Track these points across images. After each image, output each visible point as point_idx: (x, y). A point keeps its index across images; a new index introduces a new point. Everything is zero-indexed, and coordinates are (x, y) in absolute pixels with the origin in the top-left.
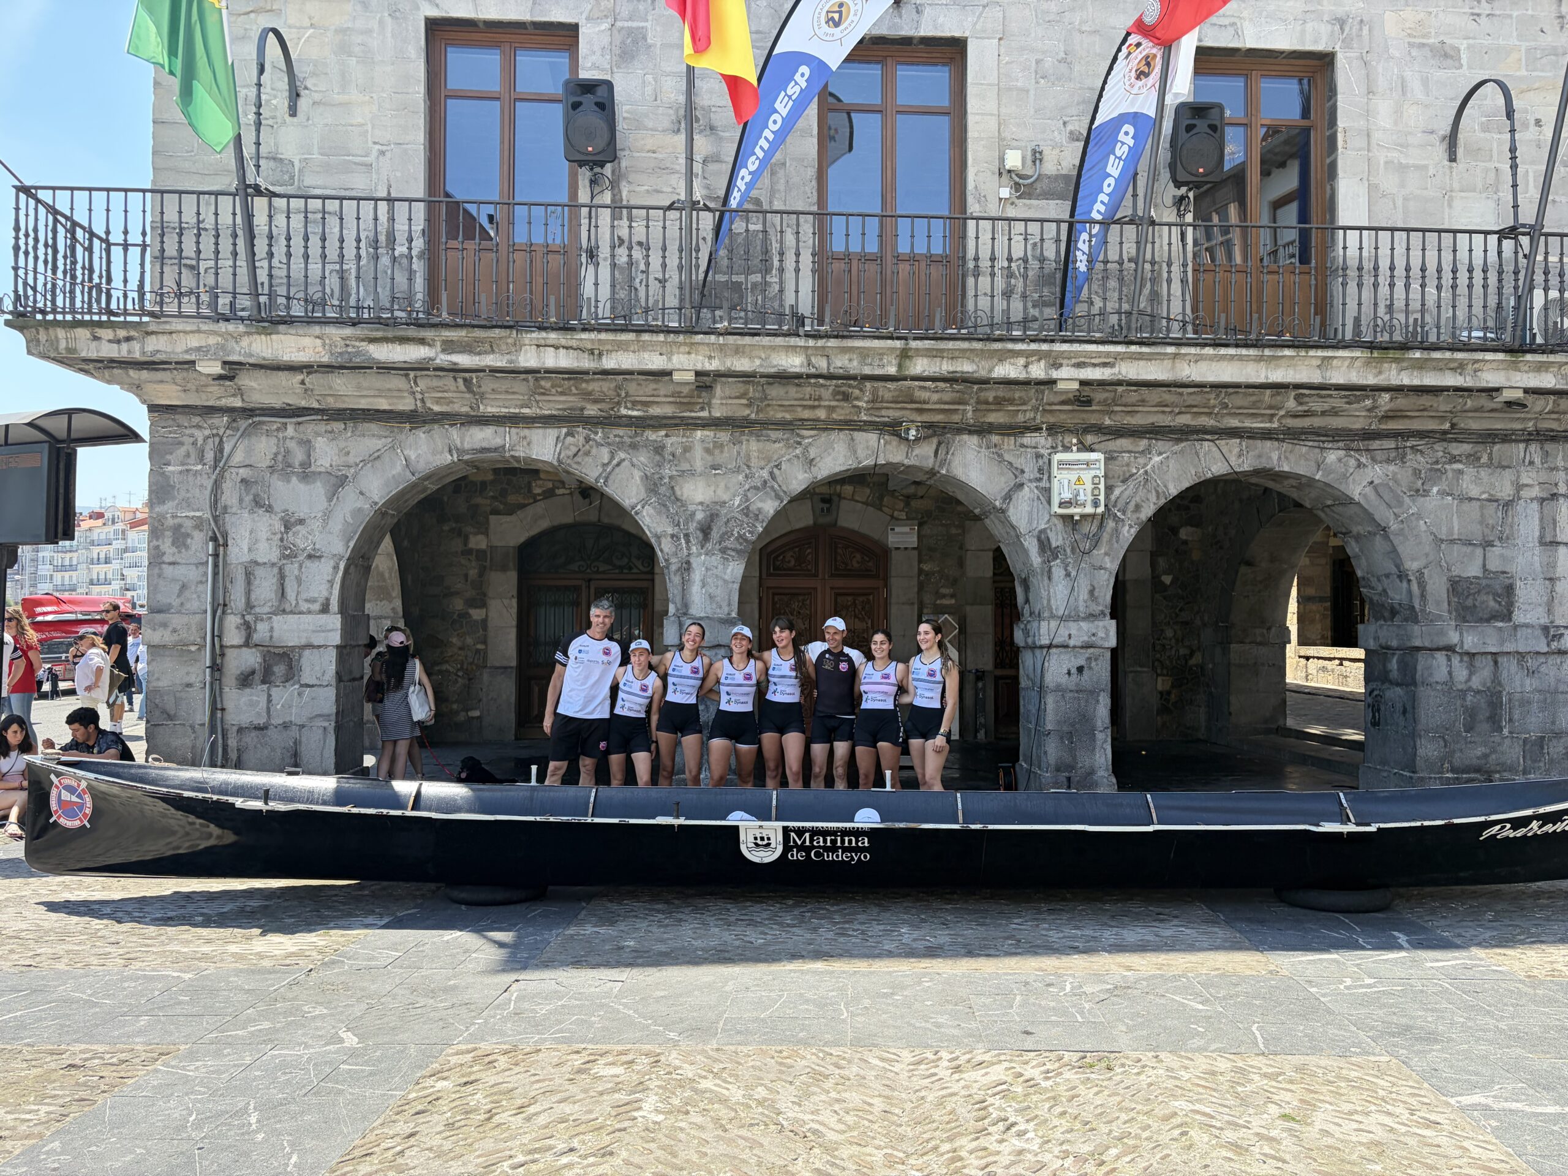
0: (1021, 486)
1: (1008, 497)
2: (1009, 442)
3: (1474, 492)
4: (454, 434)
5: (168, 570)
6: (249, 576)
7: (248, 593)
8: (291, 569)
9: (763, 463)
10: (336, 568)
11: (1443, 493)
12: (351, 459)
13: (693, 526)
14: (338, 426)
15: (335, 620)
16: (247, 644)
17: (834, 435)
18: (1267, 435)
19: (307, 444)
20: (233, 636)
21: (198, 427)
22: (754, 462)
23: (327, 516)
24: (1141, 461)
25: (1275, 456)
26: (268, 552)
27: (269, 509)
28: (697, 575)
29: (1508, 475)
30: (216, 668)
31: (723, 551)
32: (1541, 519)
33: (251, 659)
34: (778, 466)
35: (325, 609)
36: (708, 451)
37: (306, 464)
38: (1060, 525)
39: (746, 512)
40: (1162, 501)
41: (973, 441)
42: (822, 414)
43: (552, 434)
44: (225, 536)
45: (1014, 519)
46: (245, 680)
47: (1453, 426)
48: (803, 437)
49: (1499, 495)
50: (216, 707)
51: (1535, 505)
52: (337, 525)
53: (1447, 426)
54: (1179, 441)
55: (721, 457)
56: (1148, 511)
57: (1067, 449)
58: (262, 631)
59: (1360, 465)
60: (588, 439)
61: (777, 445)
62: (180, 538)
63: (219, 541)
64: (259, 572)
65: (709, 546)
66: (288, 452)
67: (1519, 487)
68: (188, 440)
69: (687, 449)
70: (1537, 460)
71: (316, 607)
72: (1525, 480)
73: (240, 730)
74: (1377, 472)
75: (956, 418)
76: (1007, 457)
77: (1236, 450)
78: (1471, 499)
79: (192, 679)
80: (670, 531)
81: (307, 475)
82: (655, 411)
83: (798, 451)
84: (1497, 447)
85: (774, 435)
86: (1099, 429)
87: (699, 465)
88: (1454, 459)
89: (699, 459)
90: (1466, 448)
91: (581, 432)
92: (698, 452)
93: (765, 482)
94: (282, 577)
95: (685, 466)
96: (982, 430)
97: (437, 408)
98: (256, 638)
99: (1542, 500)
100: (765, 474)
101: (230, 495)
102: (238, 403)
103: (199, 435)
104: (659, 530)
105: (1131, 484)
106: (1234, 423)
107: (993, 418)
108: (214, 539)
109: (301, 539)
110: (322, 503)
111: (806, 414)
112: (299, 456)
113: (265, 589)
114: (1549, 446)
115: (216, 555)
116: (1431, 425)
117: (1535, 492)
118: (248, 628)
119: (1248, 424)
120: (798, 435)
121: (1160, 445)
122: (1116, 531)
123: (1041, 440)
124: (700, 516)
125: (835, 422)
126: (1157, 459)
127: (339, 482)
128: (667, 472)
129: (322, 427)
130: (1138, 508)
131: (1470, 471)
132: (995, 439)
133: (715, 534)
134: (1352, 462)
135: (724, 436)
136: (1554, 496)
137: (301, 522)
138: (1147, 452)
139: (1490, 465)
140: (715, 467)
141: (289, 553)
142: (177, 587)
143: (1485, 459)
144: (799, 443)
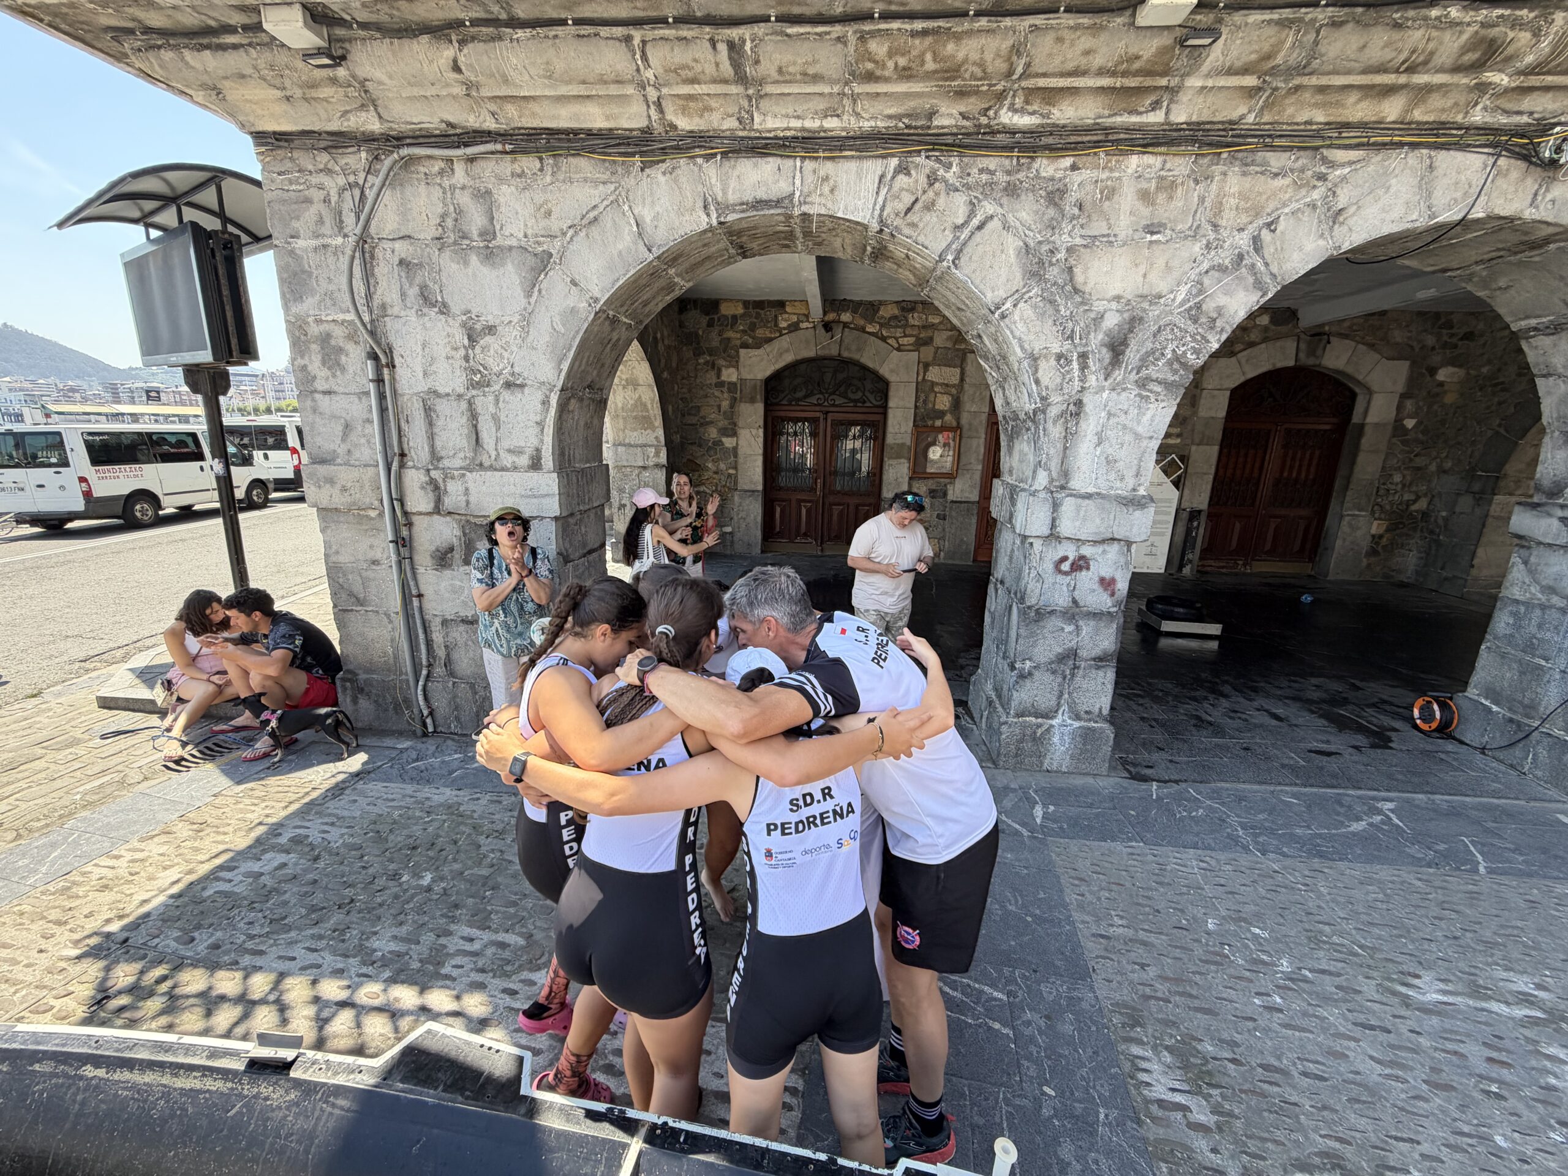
4: (711, 171)
5: (324, 402)
6: (428, 411)
7: (431, 437)
8: (485, 404)
9: (1244, 219)
10: (545, 403)
12: (556, 224)
13: (1096, 339)
14: (529, 163)
15: (548, 483)
16: (437, 510)
17: (1396, 160)
19: (484, 196)
20: (418, 501)
21: (328, 171)
22: (1228, 219)
23: (527, 320)
26: (450, 377)
27: (444, 309)
28: (1089, 426)
30: (403, 543)
31: (1142, 384)
33: (445, 531)
34: (1271, 226)
35: (536, 465)
36: (1145, 196)
37: (488, 234)
39: (1195, 313)
42: (1396, 107)
43: (873, 168)
44: (389, 351)
46: (443, 559)
48: (1333, 165)
50: (410, 595)
52: (542, 333)
55: (1168, 209)
58: (455, 493)
60: (932, 179)
61: (1279, 182)
62: (332, 357)
63: (381, 359)
64: (443, 407)
65: (1118, 375)
66: (459, 212)
68: (317, 195)
69: (1110, 193)
71: (524, 461)
73: (445, 622)
79: (378, 554)
80: (1056, 348)
81: (491, 254)
82: (1065, 113)
83: (1316, 195)
85: (1276, 160)
87: (1123, 225)
89: (1126, 213)
91: (923, 164)
92: (1127, 200)
93: (1241, 257)
94: (474, 416)
95: (1098, 227)
97: (684, 124)
98: (448, 502)
100: (1243, 241)
101: (387, 286)
102: (375, 126)
103: (333, 184)
104: (1037, 347)
108: (374, 357)
109: (493, 356)
110: (518, 301)
111: (1359, 109)
112: (476, 220)
113: (453, 433)
115: (379, 381)
118: (436, 489)
120: (1324, 160)
124: (1111, 321)
127: (537, 263)
128: (1064, 240)
129: (507, 166)
133: (1132, 355)
135: (1180, 165)
137: (491, 330)
140: (1151, 230)
141: (479, 380)
142: (339, 429)
144: (1322, 177)
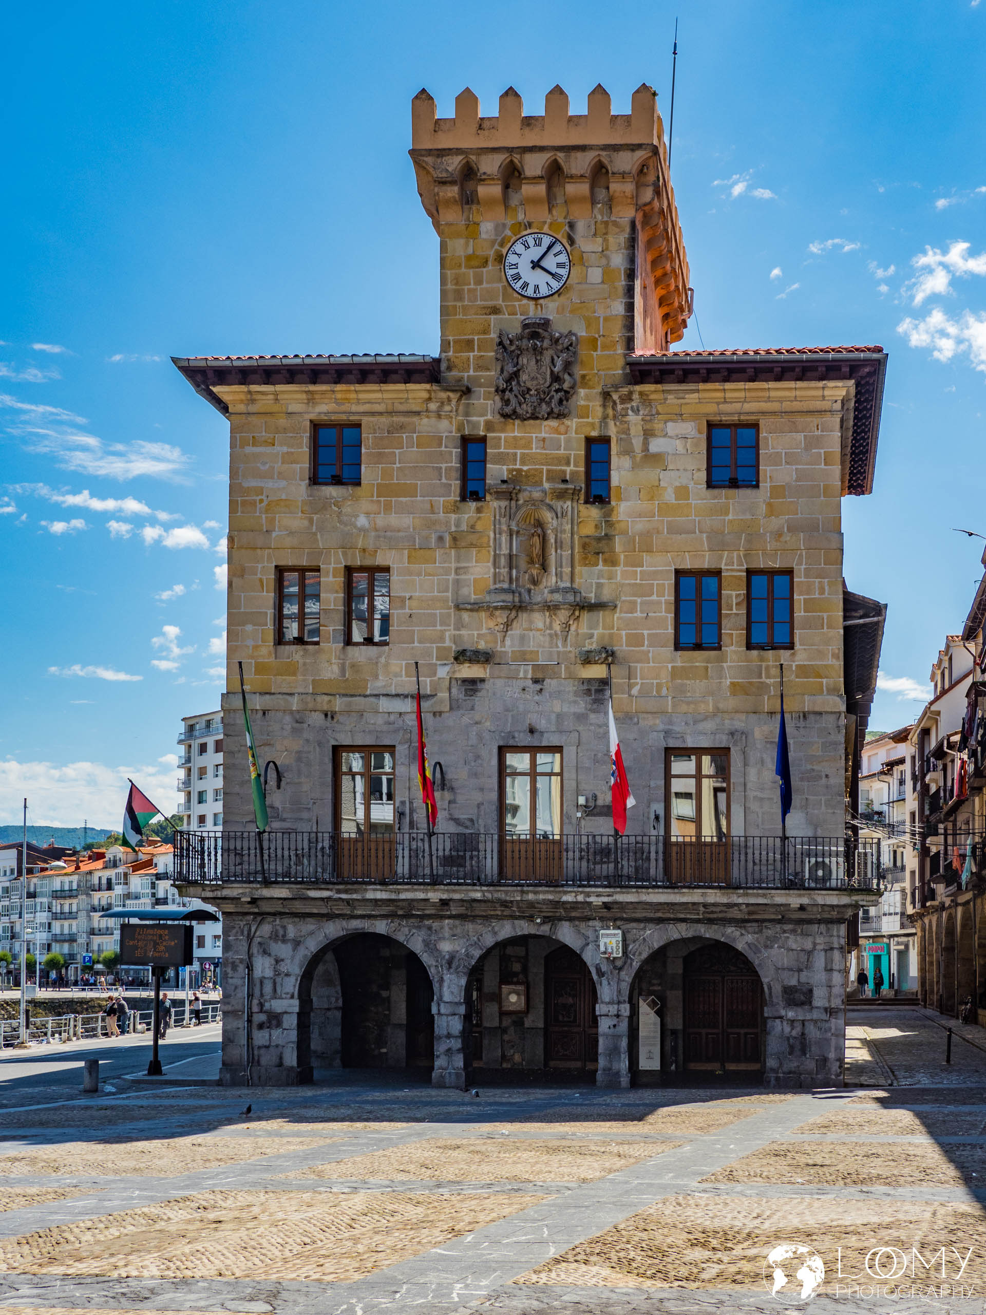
0: (588, 944)
1: (583, 949)
2: (583, 925)
3: (794, 946)
4: (344, 923)
5: (230, 981)
6: (261, 983)
7: (261, 990)
8: (278, 980)
9: (474, 934)
10: (297, 980)
11: (779, 947)
12: (302, 934)
13: (444, 962)
14: (297, 920)
15: (296, 1002)
16: (261, 1011)
17: (505, 922)
18: (698, 921)
19: (284, 928)
20: (255, 1009)
21: (241, 920)
22: (470, 934)
23: (293, 958)
24: (642, 933)
25: (703, 931)
26: (269, 973)
27: (270, 955)
28: (446, 984)
29: (810, 939)
30: (249, 1021)
31: (458, 973)
32: (826, 959)
33: (262, 1017)
34: (481, 935)
35: (292, 997)
36: (450, 928)
37: (284, 936)
38: (605, 961)
39: (467, 955)
40: (651, 951)
41: (566, 924)
42: (499, 913)
43: (385, 922)
44: (252, 966)
45: (585, 959)
46: (261, 1026)
47: (783, 917)
48: (491, 923)
49: (806, 948)
50: (250, 1037)
51: (823, 953)
52: (297, 961)
53: (780, 917)
54: (658, 924)
55: (458, 931)
56: (645, 955)
57: (608, 928)
58: (267, 1006)
59: (742, 935)
60: (399, 924)
61: (480, 926)
62: (234, 967)
63: (250, 967)
64: (266, 982)
65: (452, 970)
66: (277, 930)
67: (815, 944)
68: (237, 926)
69: (442, 928)
70: (824, 932)
71: (289, 996)
72: (818, 941)
73: (259, 1047)
74: (749, 938)
75: (558, 914)
76: (583, 931)
77: (684, 928)
78: (792, 950)
79: (240, 1026)
80: (434, 963)
81: (284, 941)
82: (427, 912)
83: (489, 929)
84: (805, 926)
85: (478, 921)
86: (622, 919)
87: (447, 935)
88: (785, 932)
89: (447, 932)
90: (790, 927)
91: (397, 921)
92: (447, 929)
93: (476, 942)
94: (275, 984)
95: (441, 935)
96: (571, 919)
97: (337, 912)
98: (265, 1009)
99: (826, 951)
100: (475, 938)
101: (255, 950)
102: (256, 910)
103: (242, 924)
104: (430, 963)
105: (637, 943)
106: (682, 916)
107: (573, 914)
108: (248, 967)
109: (283, 968)
110: (291, 952)
111: (492, 913)
112: (281, 932)
113: (268, 988)
114: (830, 926)
115: (249, 974)
116: (773, 917)
117: (821, 947)
118: (261, 1005)
119: (688, 916)
120: (489, 922)
121: (651, 925)
122: (631, 964)
123: (597, 924)
124: (447, 957)
125: (506, 916)
126: (649, 932)
127: (297, 943)
128: (433, 938)
129: (291, 920)
130: (640, 954)
131: (792, 937)
132: (577, 923)
133: (454, 966)
134: (738, 933)
135: (457, 922)
136: (832, 949)
137: (283, 960)
138: (644, 928)
139: (802, 934)
140: (454, 936)
141: (277, 973)
142: (233, 988)
143: (799, 931)
144: (490, 925)
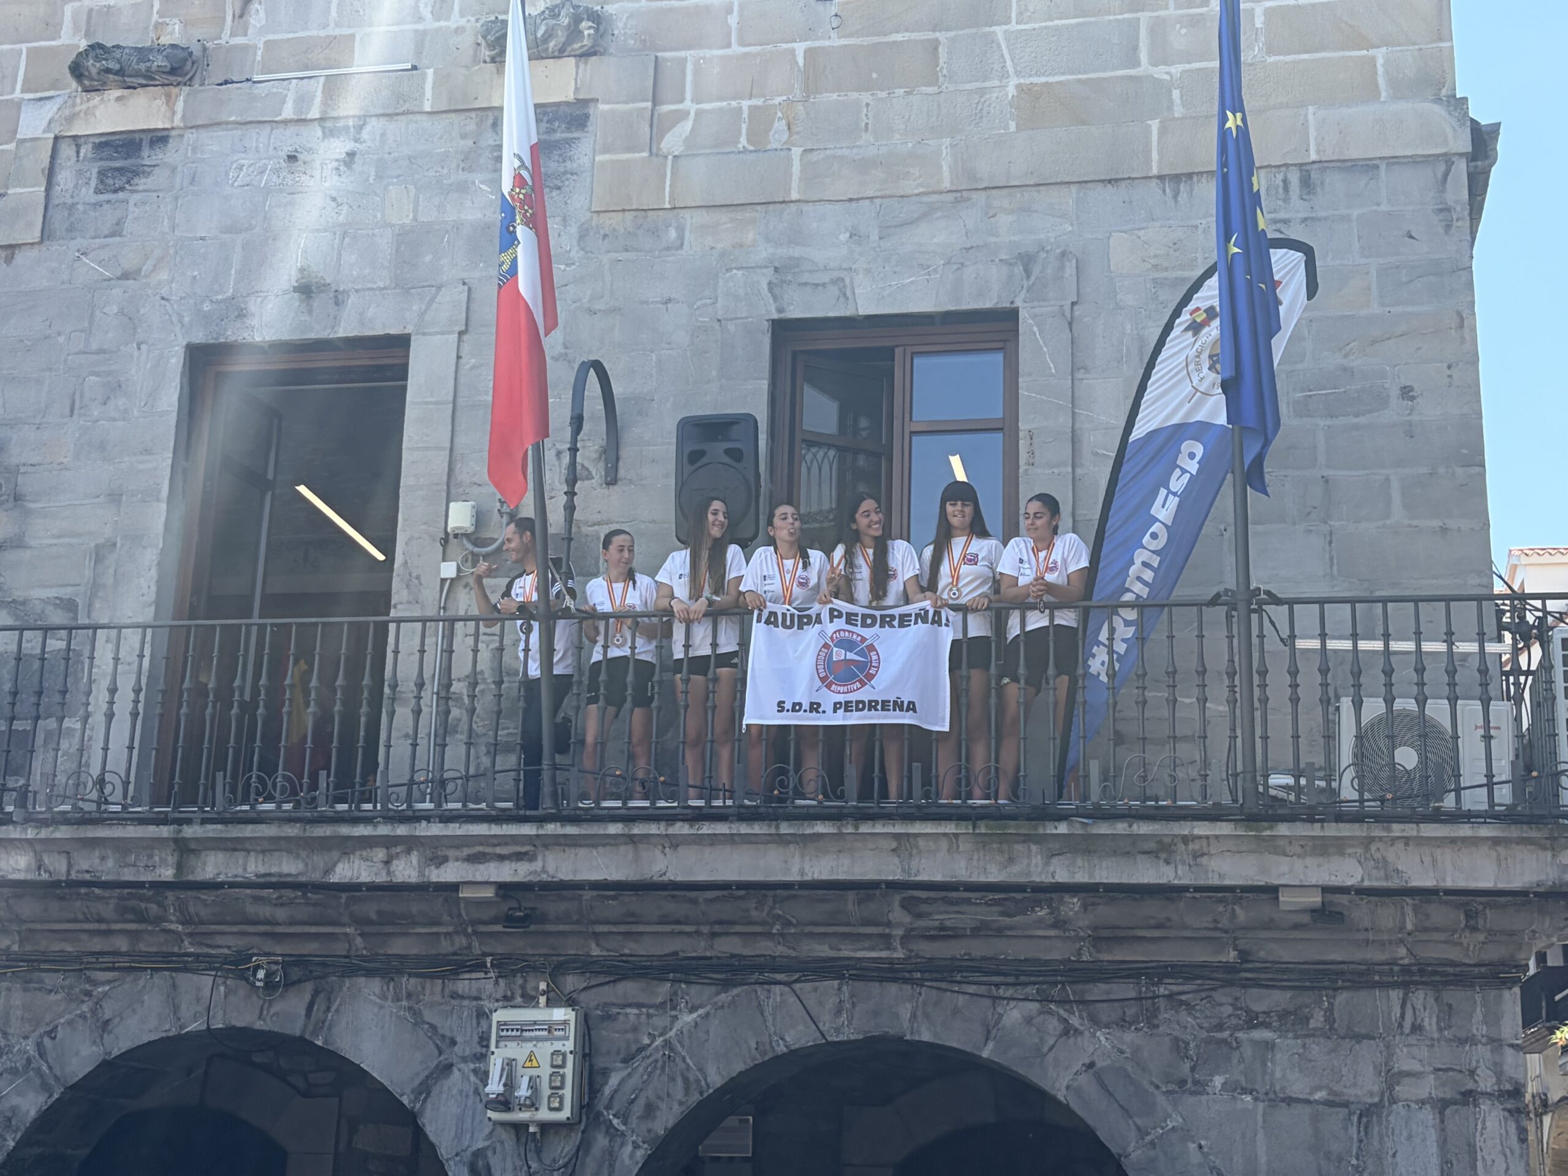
0: (446, 1069)
1: (424, 1090)
2: (433, 990)
3: (1298, 1086)
9: (27, 1028)
11: (1234, 1088)
17: (144, 978)
18: (889, 973)
22: (13, 1026)
24: (660, 1021)
25: (905, 1011)
29: (1368, 1054)
32: (1443, 1143)
34: (51, 1034)
38: (507, 1138)
40: (695, 1098)
41: (371, 988)
45: (430, 1131)
47: (1244, 956)
48: (96, 983)
49: (1350, 1093)
51: (1428, 1116)
53: (1232, 956)
54: (726, 985)
56: (666, 1119)
57: (530, 1000)
59: (1068, 1031)
67: (1392, 1078)
70: (1430, 1023)
72: (1403, 1062)
74: (1101, 1044)
75: (340, 948)
76: (428, 1015)
77: (832, 1002)
78: (1290, 1101)
83: (85, 1008)
84: (1342, 998)
86: (586, 966)
88: (1253, 1021)
90: (1278, 999)
93: (29, 1061)
96: (385, 969)
99: (1442, 1106)
100: (30, 1047)
105: (640, 1065)
106: (823, 950)
107: (398, 947)
111: (97, 944)
114: (1453, 996)
116: (1200, 955)
117: (1427, 1087)
119: (847, 951)
120: (89, 980)
121: (695, 992)
122: (611, 1155)
123: (486, 984)
125: (147, 956)
126: (688, 1018)
130: (650, 1111)
131: (1288, 1045)
132: (409, 983)
134: (1053, 1025)
136: (1469, 1097)
138: (672, 1003)
139: (1330, 1030)
143: (1318, 1020)
144: (88, 994)
